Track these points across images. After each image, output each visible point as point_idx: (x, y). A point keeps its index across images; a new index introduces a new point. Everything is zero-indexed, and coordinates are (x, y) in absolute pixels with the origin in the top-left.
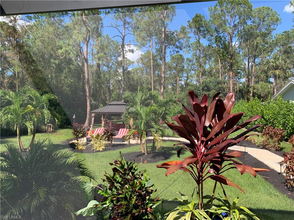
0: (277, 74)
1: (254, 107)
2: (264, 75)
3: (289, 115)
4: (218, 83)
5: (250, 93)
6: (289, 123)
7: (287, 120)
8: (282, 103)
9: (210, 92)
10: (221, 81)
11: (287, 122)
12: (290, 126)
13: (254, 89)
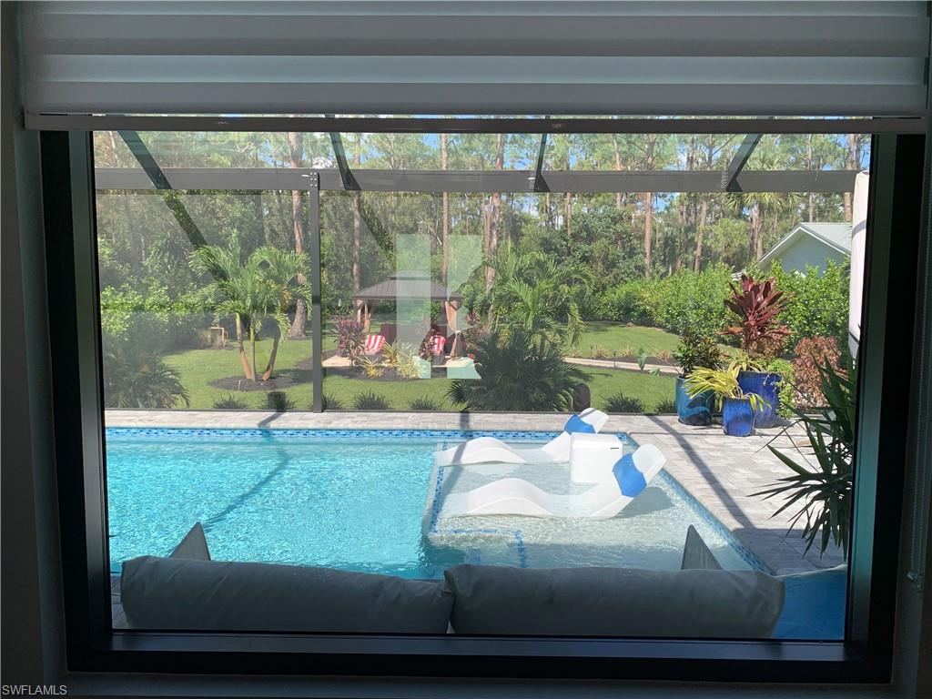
0: (767, 200)
1: (717, 285)
2: (734, 203)
3: (795, 304)
4: (615, 221)
5: (695, 249)
6: (795, 319)
7: (790, 314)
8: (780, 278)
9: (593, 245)
10: (621, 215)
11: (790, 317)
12: (797, 327)
13: (705, 237)
